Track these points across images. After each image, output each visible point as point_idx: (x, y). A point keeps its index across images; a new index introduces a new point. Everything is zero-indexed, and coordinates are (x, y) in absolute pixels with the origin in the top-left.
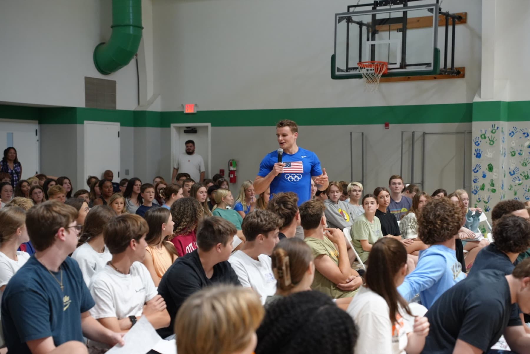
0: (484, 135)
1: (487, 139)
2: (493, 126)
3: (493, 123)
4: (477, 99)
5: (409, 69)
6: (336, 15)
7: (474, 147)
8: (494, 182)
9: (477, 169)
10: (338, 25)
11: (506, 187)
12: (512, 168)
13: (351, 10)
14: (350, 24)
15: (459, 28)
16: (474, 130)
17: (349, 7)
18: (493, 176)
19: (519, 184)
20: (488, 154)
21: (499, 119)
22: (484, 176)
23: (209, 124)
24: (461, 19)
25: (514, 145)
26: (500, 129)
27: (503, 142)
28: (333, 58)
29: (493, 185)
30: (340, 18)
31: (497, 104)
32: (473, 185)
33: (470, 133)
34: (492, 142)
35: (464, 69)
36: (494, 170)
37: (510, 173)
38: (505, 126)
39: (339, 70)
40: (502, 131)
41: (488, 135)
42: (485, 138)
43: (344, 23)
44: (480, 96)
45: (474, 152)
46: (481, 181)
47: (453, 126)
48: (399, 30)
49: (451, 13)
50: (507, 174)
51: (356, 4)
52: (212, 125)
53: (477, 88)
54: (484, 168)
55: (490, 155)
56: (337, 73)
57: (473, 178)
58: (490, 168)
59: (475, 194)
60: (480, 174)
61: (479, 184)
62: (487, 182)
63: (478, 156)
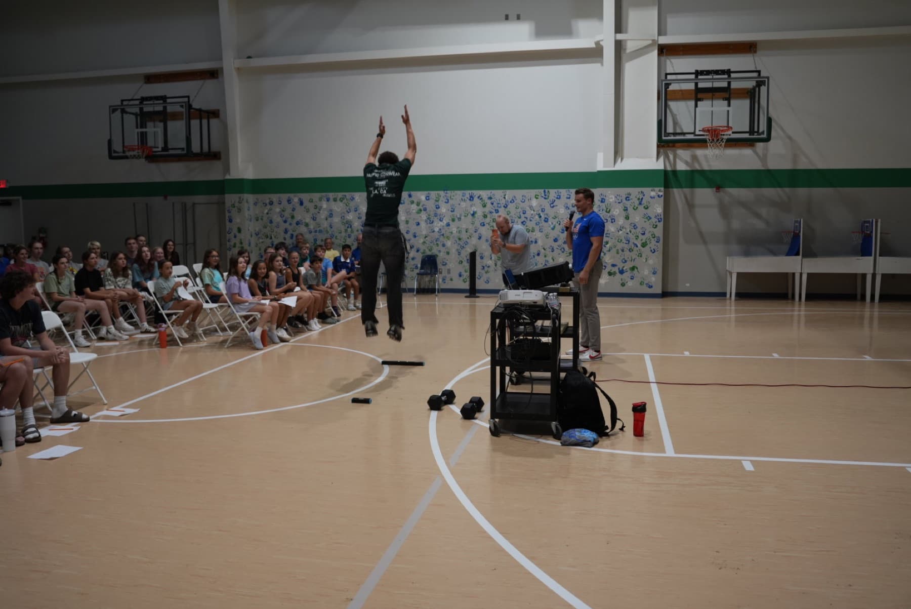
0: (234, 204)
1: (236, 208)
2: (240, 198)
3: (240, 195)
4: (228, 177)
5: (171, 152)
6: (110, 107)
7: (227, 215)
8: (243, 241)
9: (230, 231)
10: (112, 115)
11: (253, 244)
12: (257, 229)
13: (125, 103)
14: (124, 115)
15: (214, 122)
16: (226, 201)
17: (122, 101)
18: (241, 236)
19: (262, 242)
20: (237, 220)
21: (243, 193)
22: (235, 237)
23: (20, 198)
24: (215, 114)
25: (257, 212)
26: (245, 200)
27: (249, 210)
28: (110, 142)
29: (241, 243)
30: (113, 110)
31: (242, 181)
32: (228, 243)
33: (224, 203)
34: (240, 210)
35: (219, 153)
36: (242, 232)
37: (256, 234)
38: (250, 198)
39: (115, 152)
40: (247, 202)
41: (237, 204)
42: (234, 207)
43: (118, 113)
44: (229, 174)
45: (227, 218)
46: (233, 241)
47: (215, 198)
48: (161, 121)
49: (204, 108)
50: (254, 235)
51: (130, 98)
52: (23, 199)
53: (227, 169)
54: (235, 231)
55: (238, 220)
56: (114, 155)
57: (227, 238)
58: (239, 230)
59: (230, 251)
60: (232, 235)
61: (232, 244)
62: (237, 241)
63: (230, 221)
